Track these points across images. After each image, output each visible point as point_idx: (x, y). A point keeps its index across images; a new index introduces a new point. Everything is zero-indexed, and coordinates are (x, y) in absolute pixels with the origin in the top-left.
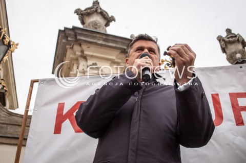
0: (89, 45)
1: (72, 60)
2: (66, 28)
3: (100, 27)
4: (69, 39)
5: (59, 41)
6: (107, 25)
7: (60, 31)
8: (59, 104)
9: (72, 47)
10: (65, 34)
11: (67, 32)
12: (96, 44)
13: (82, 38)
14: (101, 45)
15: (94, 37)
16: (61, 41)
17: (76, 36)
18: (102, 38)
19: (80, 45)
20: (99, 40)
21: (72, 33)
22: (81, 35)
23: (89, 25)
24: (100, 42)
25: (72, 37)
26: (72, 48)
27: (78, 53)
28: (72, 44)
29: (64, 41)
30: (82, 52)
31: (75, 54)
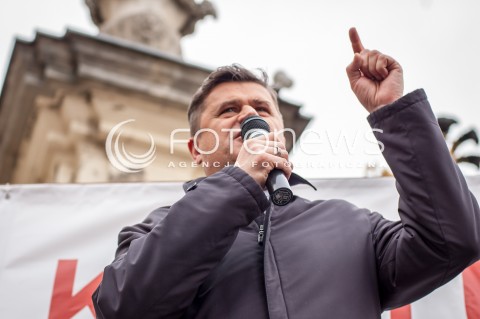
0: (121, 100)
1: (53, 150)
2: (40, 37)
3: (160, 36)
4: (51, 73)
5: (12, 79)
6: (187, 29)
7: (19, 44)
8: (61, 263)
9: (55, 100)
10: (36, 54)
11: (45, 47)
12: (146, 96)
13: (98, 73)
14: (165, 103)
15: (140, 73)
16: (19, 78)
17: (74, 64)
18: (169, 76)
19: (88, 97)
20: (157, 82)
21: (61, 52)
22: (93, 60)
23: (121, 26)
24: (163, 91)
25: (58, 68)
26: (56, 107)
27: (80, 128)
28: (59, 93)
29: (30, 79)
30: (94, 122)
31: (65, 129)
